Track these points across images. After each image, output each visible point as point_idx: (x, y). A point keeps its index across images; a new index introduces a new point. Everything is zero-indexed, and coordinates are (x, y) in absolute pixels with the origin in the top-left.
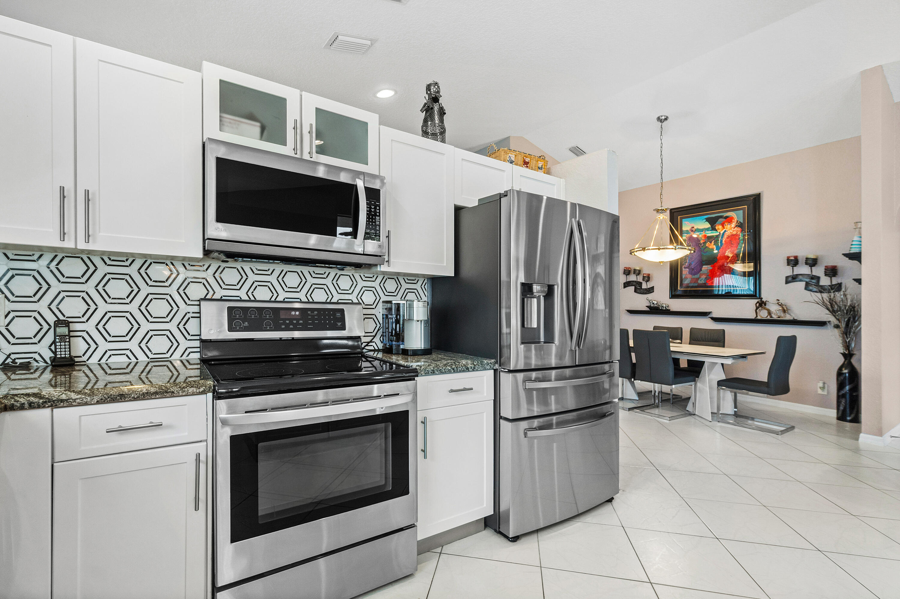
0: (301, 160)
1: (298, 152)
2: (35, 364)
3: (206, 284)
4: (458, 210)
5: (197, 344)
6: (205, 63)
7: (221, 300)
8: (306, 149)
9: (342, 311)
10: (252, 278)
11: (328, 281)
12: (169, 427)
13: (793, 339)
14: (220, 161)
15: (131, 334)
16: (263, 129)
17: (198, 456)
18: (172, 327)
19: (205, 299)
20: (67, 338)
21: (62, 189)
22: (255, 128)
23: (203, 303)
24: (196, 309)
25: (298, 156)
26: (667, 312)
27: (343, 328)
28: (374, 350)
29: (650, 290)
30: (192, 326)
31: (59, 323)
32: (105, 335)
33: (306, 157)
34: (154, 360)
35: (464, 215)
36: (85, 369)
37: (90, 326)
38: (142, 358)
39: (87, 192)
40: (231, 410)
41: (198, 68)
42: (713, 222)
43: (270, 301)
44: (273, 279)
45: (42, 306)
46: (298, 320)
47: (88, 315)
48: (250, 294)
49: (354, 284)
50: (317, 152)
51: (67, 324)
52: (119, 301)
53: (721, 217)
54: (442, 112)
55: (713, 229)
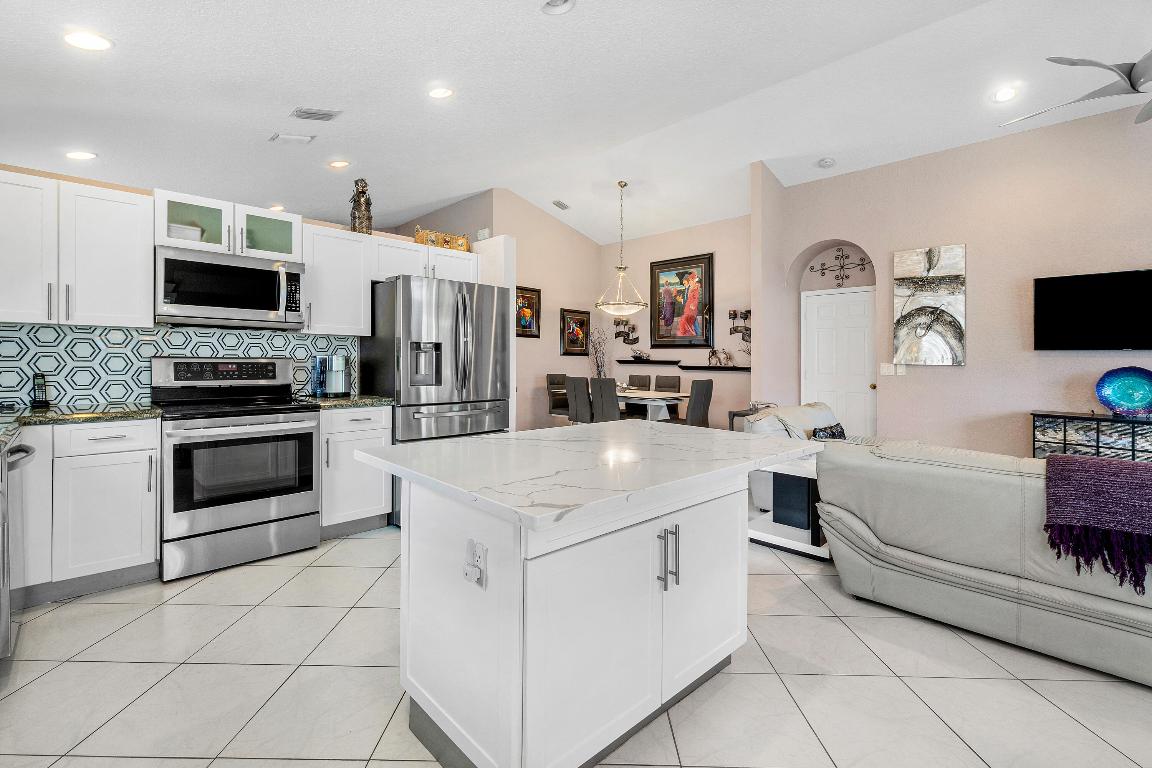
0: (234, 255)
1: (231, 248)
2: (17, 406)
3: (155, 344)
4: (374, 284)
5: (148, 390)
6: (156, 190)
7: (169, 357)
8: (238, 246)
9: (274, 365)
10: (195, 339)
11: (263, 341)
12: (131, 439)
13: (710, 383)
14: (168, 262)
15: (93, 384)
16: (203, 232)
17: (151, 457)
18: (128, 378)
19: (155, 357)
20: (42, 387)
21: (50, 285)
22: (197, 232)
23: (153, 360)
24: (147, 364)
25: (231, 252)
26: (648, 362)
27: (274, 377)
28: (306, 396)
29: (636, 341)
30: (144, 378)
31: (36, 376)
32: (73, 384)
33: (238, 252)
34: (111, 403)
35: (379, 289)
36: (56, 409)
37: (61, 378)
38: (102, 401)
39: (68, 287)
40: (176, 428)
41: (150, 193)
42: (681, 276)
43: (211, 358)
44: (214, 340)
45: (23, 364)
46: (234, 372)
47: (59, 369)
48: (193, 352)
49: (287, 342)
50: (248, 247)
51: (43, 376)
52: (84, 359)
53: (687, 273)
54: (368, 203)
55: (682, 284)
